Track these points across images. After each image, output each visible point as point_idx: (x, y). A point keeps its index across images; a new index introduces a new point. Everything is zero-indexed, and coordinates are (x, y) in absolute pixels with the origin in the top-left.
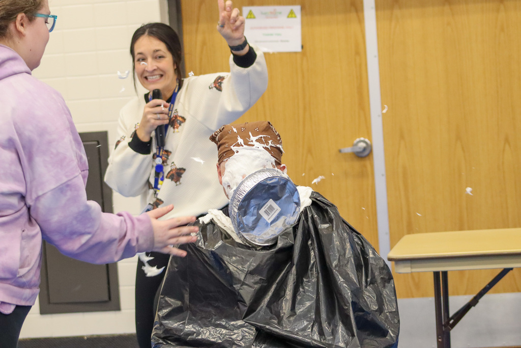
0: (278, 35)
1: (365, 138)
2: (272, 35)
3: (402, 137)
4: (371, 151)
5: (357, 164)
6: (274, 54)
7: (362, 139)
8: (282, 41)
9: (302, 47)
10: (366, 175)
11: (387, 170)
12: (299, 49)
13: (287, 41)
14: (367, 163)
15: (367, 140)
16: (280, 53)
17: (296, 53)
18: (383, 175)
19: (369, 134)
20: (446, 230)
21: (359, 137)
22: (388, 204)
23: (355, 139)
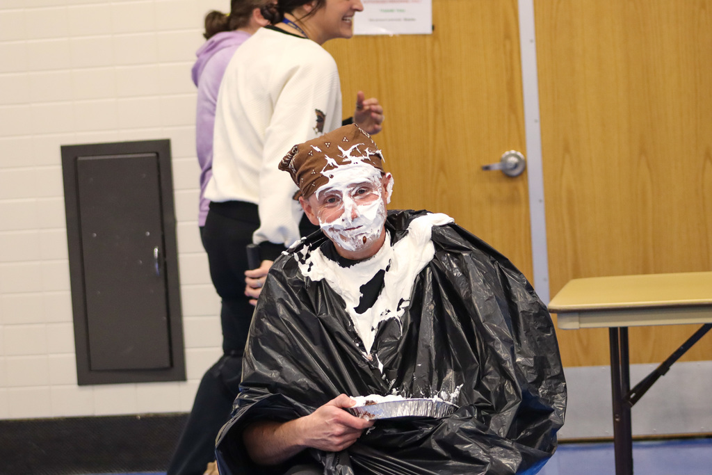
0: (402, 11)
1: (517, 151)
2: (392, 11)
3: (567, 149)
4: (525, 169)
5: (506, 186)
6: (394, 36)
7: (513, 152)
8: (406, 20)
9: (433, 28)
10: (518, 201)
11: (546, 195)
12: (428, 30)
13: (413, 20)
14: (520, 185)
15: (519, 154)
16: (403, 36)
17: (425, 36)
18: (540, 201)
19: (522, 145)
20: (625, 273)
21: (509, 150)
22: (548, 240)
23: (504, 153)
